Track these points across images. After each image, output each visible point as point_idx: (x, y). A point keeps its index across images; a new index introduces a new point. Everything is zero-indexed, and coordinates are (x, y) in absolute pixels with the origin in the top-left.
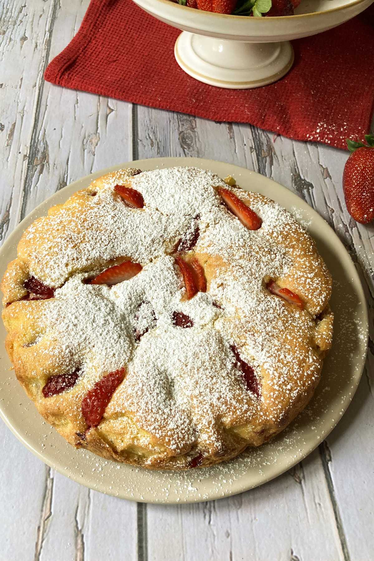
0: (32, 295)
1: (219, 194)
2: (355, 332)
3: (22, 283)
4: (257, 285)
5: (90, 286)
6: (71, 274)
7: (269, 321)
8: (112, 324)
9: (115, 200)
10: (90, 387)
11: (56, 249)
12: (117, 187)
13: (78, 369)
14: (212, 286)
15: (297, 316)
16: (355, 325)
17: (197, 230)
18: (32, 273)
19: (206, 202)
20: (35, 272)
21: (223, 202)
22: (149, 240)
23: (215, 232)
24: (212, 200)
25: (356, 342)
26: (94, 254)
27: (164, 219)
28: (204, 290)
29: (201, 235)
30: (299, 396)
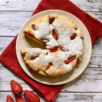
0: (51, 20)
1: (75, 56)
2: (44, 81)
3: (53, 18)
4: (51, 61)
5: (52, 30)
6: (55, 27)
7: (43, 63)
8: (43, 35)
9: (73, 34)
10: (33, 32)
11: (60, 23)
12: (76, 34)
13: (36, 30)
14: (51, 53)
15: (45, 68)
16: (46, 82)
17: (65, 51)
18: (55, 19)
19: (72, 53)
20: (56, 20)
21: (72, 57)
22: (62, 41)
23: (64, 54)
24: (73, 54)
25: (42, 81)
26: (59, 31)
27: (67, 44)
28: (51, 52)
29: (63, 52)
30: (30, 66)
